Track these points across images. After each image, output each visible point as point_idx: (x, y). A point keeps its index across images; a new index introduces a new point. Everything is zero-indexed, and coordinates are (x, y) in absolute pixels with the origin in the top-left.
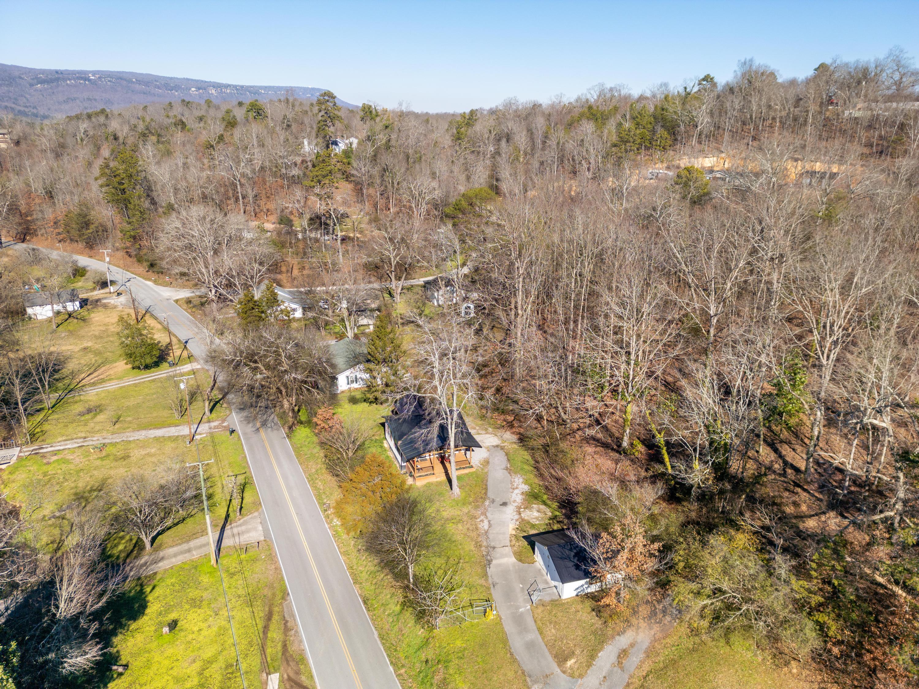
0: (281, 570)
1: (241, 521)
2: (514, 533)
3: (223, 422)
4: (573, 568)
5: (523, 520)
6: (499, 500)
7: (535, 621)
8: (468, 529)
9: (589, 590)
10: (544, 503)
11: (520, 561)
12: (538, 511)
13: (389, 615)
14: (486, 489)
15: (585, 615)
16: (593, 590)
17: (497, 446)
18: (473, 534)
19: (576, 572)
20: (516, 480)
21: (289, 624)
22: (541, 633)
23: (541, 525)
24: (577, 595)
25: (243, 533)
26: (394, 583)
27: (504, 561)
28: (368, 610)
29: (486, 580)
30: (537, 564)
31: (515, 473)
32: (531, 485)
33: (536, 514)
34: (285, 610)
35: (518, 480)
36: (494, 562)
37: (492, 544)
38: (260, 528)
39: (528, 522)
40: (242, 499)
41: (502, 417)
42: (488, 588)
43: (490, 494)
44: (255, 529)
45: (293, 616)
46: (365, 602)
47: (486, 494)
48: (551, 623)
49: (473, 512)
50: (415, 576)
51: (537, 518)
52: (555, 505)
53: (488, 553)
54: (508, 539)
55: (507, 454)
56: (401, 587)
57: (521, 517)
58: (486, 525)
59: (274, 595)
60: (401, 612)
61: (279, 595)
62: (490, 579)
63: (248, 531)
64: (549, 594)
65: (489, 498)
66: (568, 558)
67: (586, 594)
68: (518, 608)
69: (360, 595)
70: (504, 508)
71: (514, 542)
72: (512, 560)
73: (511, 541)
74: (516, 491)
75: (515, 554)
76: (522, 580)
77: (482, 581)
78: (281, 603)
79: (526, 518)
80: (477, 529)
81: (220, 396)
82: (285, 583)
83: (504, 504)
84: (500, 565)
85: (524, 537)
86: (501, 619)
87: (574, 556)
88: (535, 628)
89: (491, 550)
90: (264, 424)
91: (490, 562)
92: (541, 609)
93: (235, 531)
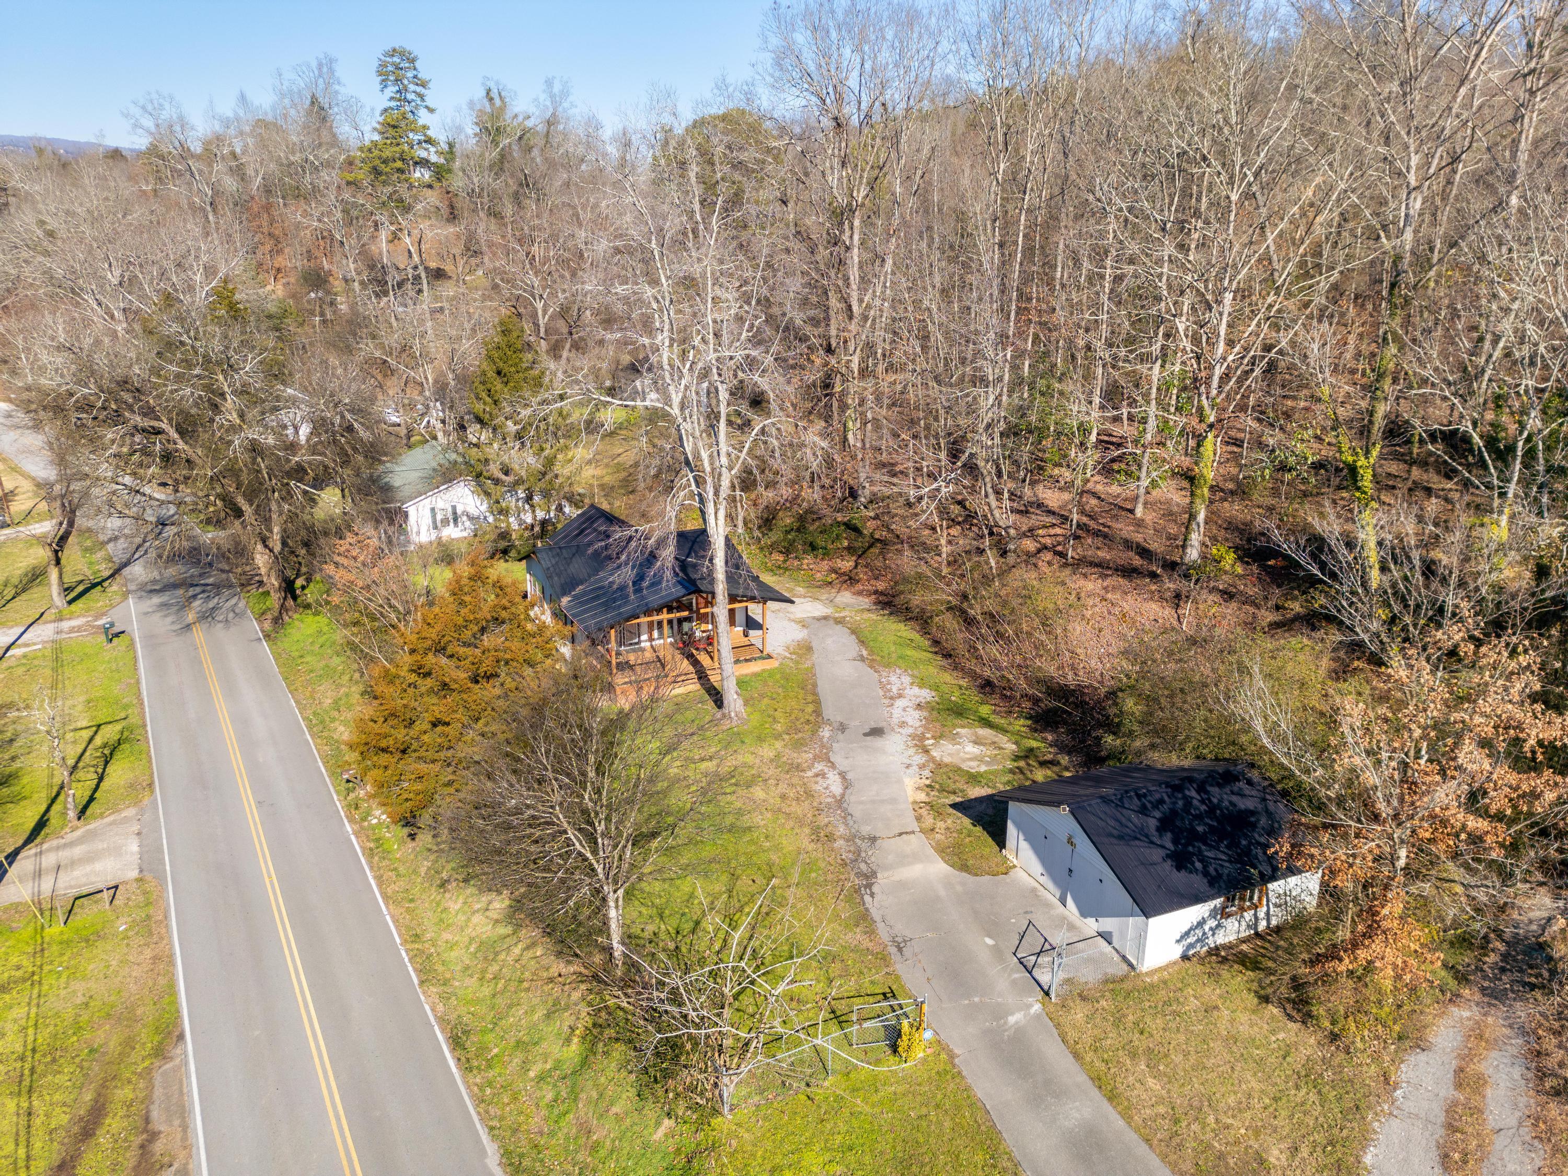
0: (172, 963)
1: (78, 833)
2: (922, 796)
3: (97, 618)
4: (1168, 865)
5: (939, 765)
6: (857, 724)
7: (1077, 1056)
8: (783, 797)
9: (1221, 938)
10: (986, 723)
11: (964, 868)
12: (975, 743)
13: (541, 1078)
14: (817, 702)
15: (1243, 1017)
16: (1232, 938)
17: (825, 618)
18: (802, 809)
19: (1180, 878)
20: (893, 679)
21: (158, 1147)
22: (1112, 1097)
23: (995, 773)
24: (1185, 957)
25: (73, 863)
26: (558, 967)
27: (914, 872)
28: (467, 1067)
29: (871, 932)
30: (1019, 875)
31: (888, 665)
32: (936, 688)
33: (972, 749)
34: (158, 1092)
35: (898, 680)
36: (883, 880)
37: (866, 830)
38: (134, 846)
39: (958, 770)
40: (101, 779)
41: (825, 565)
42: (884, 959)
43: (829, 712)
44: (116, 851)
45: (182, 1113)
46: (456, 1043)
47: (818, 712)
48: (1133, 1055)
49: (790, 755)
50: (629, 938)
51: (979, 759)
52: (1020, 725)
53: (858, 852)
54: (911, 815)
55: (853, 632)
56: (581, 978)
57: (933, 759)
58: (834, 784)
59: (129, 1044)
60: (585, 1062)
61: (147, 1039)
62: (881, 927)
63: (89, 859)
64: (1090, 960)
65: (829, 722)
66: (1140, 835)
67: (1215, 951)
68: (1000, 1013)
69: (441, 1020)
70: (877, 742)
71: (929, 821)
72: (938, 868)
73: (919, 819)
74: (900, 703)
75: (941, 850)
76: (991, 927)
77: (857, 936)
78: (149, 1070)
79: (947, 760)
80: (809, 794)
81: (107, 573)
82: (175, 1003)
83: (876, 732)
84: (902, 885)
85: (954, 806)
86: (952, 1056)
87: (1161, 830)
88: (1082, 1078)
89: (864, 845)
90: (207, 616)
91: (869, 877)
92: (1079, 1013)
93: (49, 860)
